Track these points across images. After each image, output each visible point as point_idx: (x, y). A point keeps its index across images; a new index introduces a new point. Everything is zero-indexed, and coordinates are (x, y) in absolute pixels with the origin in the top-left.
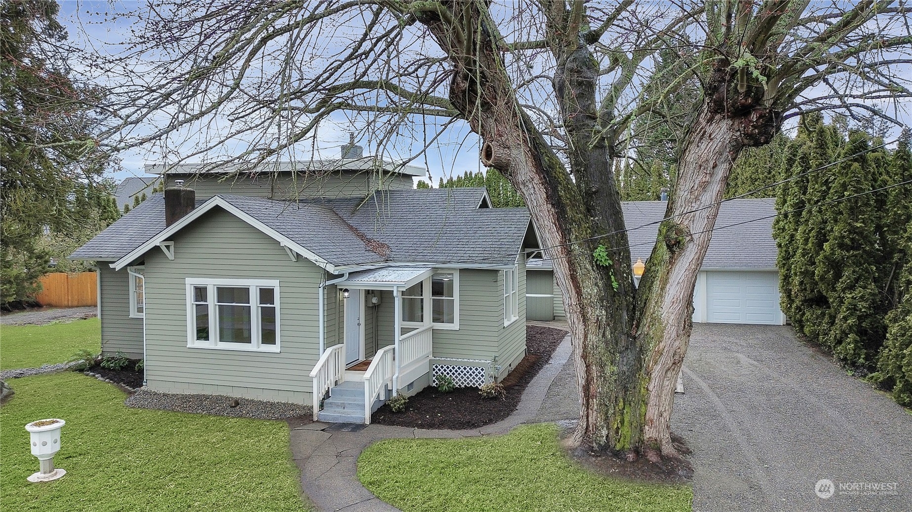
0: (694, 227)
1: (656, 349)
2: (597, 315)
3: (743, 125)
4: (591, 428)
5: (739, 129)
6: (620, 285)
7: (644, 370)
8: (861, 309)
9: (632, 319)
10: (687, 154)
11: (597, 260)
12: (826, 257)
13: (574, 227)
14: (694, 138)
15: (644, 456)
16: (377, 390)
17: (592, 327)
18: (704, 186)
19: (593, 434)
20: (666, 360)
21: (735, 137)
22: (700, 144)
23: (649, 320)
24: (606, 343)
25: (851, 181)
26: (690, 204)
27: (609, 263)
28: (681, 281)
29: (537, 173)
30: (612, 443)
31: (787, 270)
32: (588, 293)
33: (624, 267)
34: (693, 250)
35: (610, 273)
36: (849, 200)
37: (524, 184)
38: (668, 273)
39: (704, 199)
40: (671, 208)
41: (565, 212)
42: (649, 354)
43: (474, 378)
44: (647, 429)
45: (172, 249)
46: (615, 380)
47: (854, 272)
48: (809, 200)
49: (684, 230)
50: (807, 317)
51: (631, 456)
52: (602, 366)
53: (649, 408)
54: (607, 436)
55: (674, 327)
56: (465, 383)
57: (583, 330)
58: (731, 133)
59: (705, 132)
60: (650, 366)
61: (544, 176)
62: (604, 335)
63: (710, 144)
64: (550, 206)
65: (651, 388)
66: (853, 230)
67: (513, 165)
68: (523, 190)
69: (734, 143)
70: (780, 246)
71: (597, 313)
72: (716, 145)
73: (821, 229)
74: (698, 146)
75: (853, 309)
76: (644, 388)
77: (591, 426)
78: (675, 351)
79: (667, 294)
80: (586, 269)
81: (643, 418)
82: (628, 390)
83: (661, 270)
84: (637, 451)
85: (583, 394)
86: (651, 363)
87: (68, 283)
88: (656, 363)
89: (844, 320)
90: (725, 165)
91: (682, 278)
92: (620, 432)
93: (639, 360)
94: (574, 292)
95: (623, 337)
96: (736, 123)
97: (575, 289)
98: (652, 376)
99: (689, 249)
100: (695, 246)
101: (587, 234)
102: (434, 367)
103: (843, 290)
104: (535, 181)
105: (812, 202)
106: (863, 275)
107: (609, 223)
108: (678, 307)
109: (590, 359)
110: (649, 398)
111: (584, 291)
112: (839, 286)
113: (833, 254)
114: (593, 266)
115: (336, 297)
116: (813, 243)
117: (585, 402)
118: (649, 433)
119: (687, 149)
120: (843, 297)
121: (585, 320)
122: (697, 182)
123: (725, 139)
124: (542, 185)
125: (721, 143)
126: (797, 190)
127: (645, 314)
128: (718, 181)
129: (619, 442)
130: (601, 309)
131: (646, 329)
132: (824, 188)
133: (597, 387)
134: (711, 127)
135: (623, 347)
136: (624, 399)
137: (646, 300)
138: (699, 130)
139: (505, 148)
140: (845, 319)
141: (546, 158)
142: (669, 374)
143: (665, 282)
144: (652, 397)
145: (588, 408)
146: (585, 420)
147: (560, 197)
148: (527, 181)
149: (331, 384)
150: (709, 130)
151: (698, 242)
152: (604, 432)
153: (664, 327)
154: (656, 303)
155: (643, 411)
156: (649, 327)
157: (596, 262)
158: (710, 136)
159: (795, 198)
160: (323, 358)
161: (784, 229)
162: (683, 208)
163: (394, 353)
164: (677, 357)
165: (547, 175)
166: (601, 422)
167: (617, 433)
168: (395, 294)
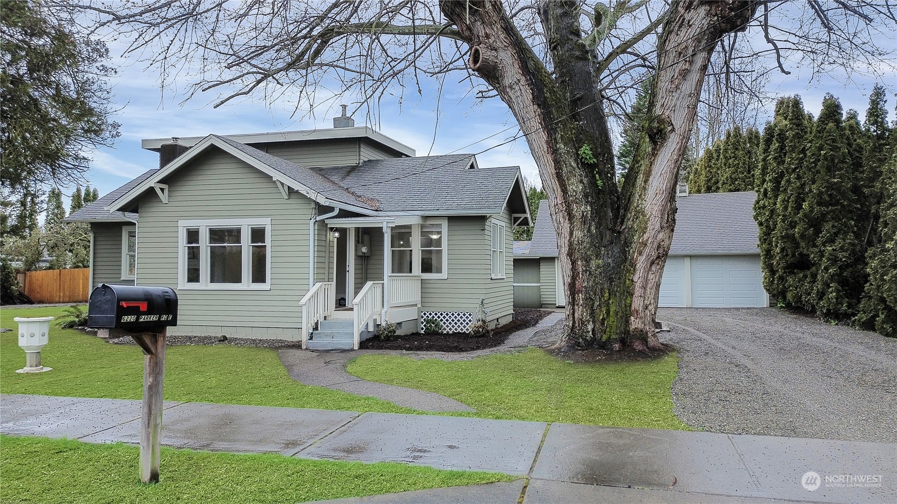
0: (675, 117)
1: (641, 241)
2: (582, 211)
3: (720, 9)
4: (577, 325)
5: (716, 13)
6: (604, 184)
7: (628, 262)
8: (841, 259)
9: (616, 217)
10: (667, 44)
11: (582, 158)
12: (805, 215)
13: (559, 127)
14: (674, 27)
15: (630, 346)
16: (365, 320)
17: (577, 223)
18: (684, 74)
19: (579, 330)
20: (649, 251)
21: (712, 23)
22: (679, 32)
23: (633, 214)
24: (591, 236)
25: (827, 140)
26: (670, 94)
27: (594, 162)
28: (663, 172)
29: (523, 74)
30: (598, 336)
31: (769, 244)
32: (574, 191)
33: (609, 168)
34: (675, 140)
35: (595, 172)
36: (826, 159)
37: (511, 87)
38: (651, 165)
39: (684, 88)
40: (653, 102)
41: (550, 113)
42: (633, 246)
43: (462, 324)
44: (633, 319)
45: (166, 191)
46: (601, 273)
47: (833, 226)
48: (787, 169)
49: (665, 120)
50: (790, 283)
51: (617, 346)
52: (587, 260)
53: (635, 299)
54: (593, 330)
55: (657, 218)
56: (453, 329)
57: (568, 228)
58: (709, 19)
59: (684, 19)
60: (635, 257)
61: (530, 78)
62: (589, 231)
63: (689, 31)
64: (536, 107)
65: (635, 279)
66: (831, 186)
67: (501, 68)
68: (510, 94)
69: (712, 30)
70: (761, 224)
71: (582, 209)
72: (694, 31)
73: (799, 194)
74: (677, 35)
75: (834, 260)
76: (629, 280)
77: (577, 322)
78: (659, 244)
79: (650, 187)
80: (572, 166)
81: (628, 308)
82: (613, 281)
83: (644, 164)
84: (623, 341)
85: (569, 292)
86: (636, 254)
87: (60, 280)
88: (640, 254)
89: (825, 271)
90: (704, 53)
91: (665, 169)
92: (606, 322)
93: (624, 252)
94: (559, 190)
95: (608, 233)
96: (713, 8)
97: (561, 187)
98: (637, 267)
99: (670, 140)
100: (676, 136)
101: (572, 134)
102: (422, 314)
103: (824, 244)
104: (522, 83)
105: (790, 171)
106: (842, 230)
107: (593, 127)
108: (661, 198)
109: (577, 255)
110: (634, 289)
111: (570, 188)
112: (819, 241)
113: (812, 211)
114: (578, 164)
115: (326, 235)
116: (792, 207)
117: (570, 301)
118: (635, 324)
119: (667, 39)
120: (824, 251)
121: (571, 217)
122: (677, 71)
123: (703, 25)
124: (529, 86)
125: (699, 29)
126: (775, 165)
127: (629, 209)
128: (697, 69)
129: (605, 333)
130: (586, 205)
131: (630, 223)
132: (801, 156)
133: (583, 282)
134: (690, 14)
135: (608, 241)
136: (609, 290)
137: (630, 196)
138: (678, 18)
139: (492, 50)
140: (826, 269)
141: (532, 63)
142: (653, 268)
143: (648, 174)
144: (637, 288)
145: (574, 305)
146: (571, 319)
147: (545, 98)
148: (514, 84)
149: (320, 317)
150: (687, 17)
151: (679, 132)
152: (590, 327)
153: (648, 219)
154: (640, 196)
155: (629, 302)
156: (633, 220)
157: (581, 160)
158: (689, 23)
159: (774, 174)
160: (313, 290)
161: (764, 207)
162: (664, 99)
163: (383, 288)
164: (661, 251)
165: (534, 77)
166: (586, 316)
167: (603, 324)
168: (384, 230)
